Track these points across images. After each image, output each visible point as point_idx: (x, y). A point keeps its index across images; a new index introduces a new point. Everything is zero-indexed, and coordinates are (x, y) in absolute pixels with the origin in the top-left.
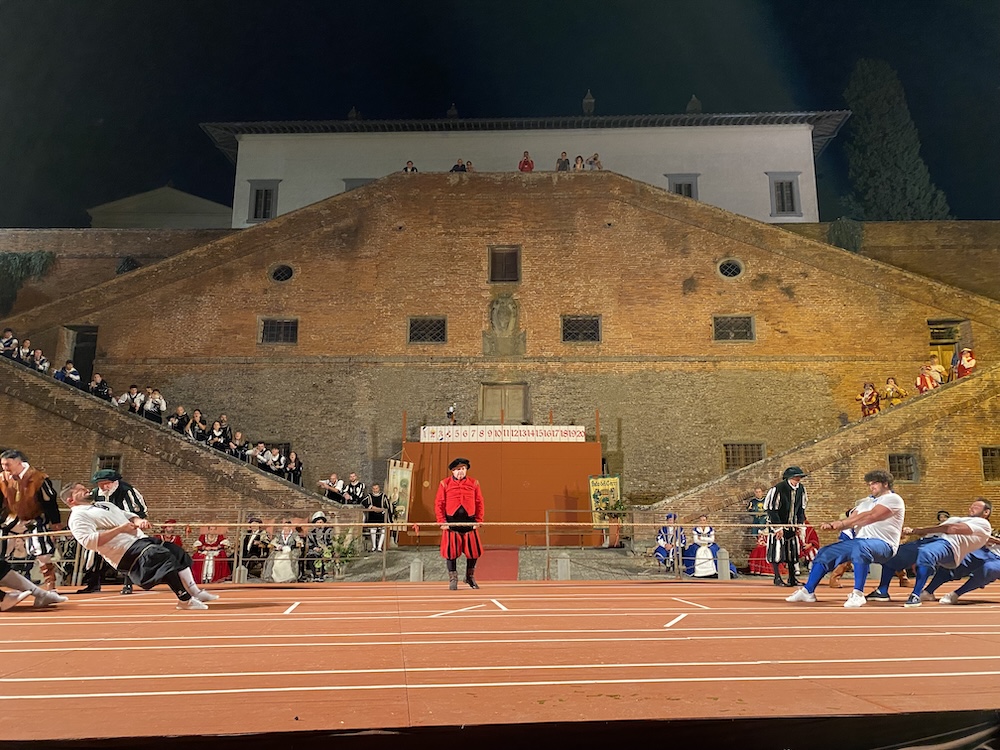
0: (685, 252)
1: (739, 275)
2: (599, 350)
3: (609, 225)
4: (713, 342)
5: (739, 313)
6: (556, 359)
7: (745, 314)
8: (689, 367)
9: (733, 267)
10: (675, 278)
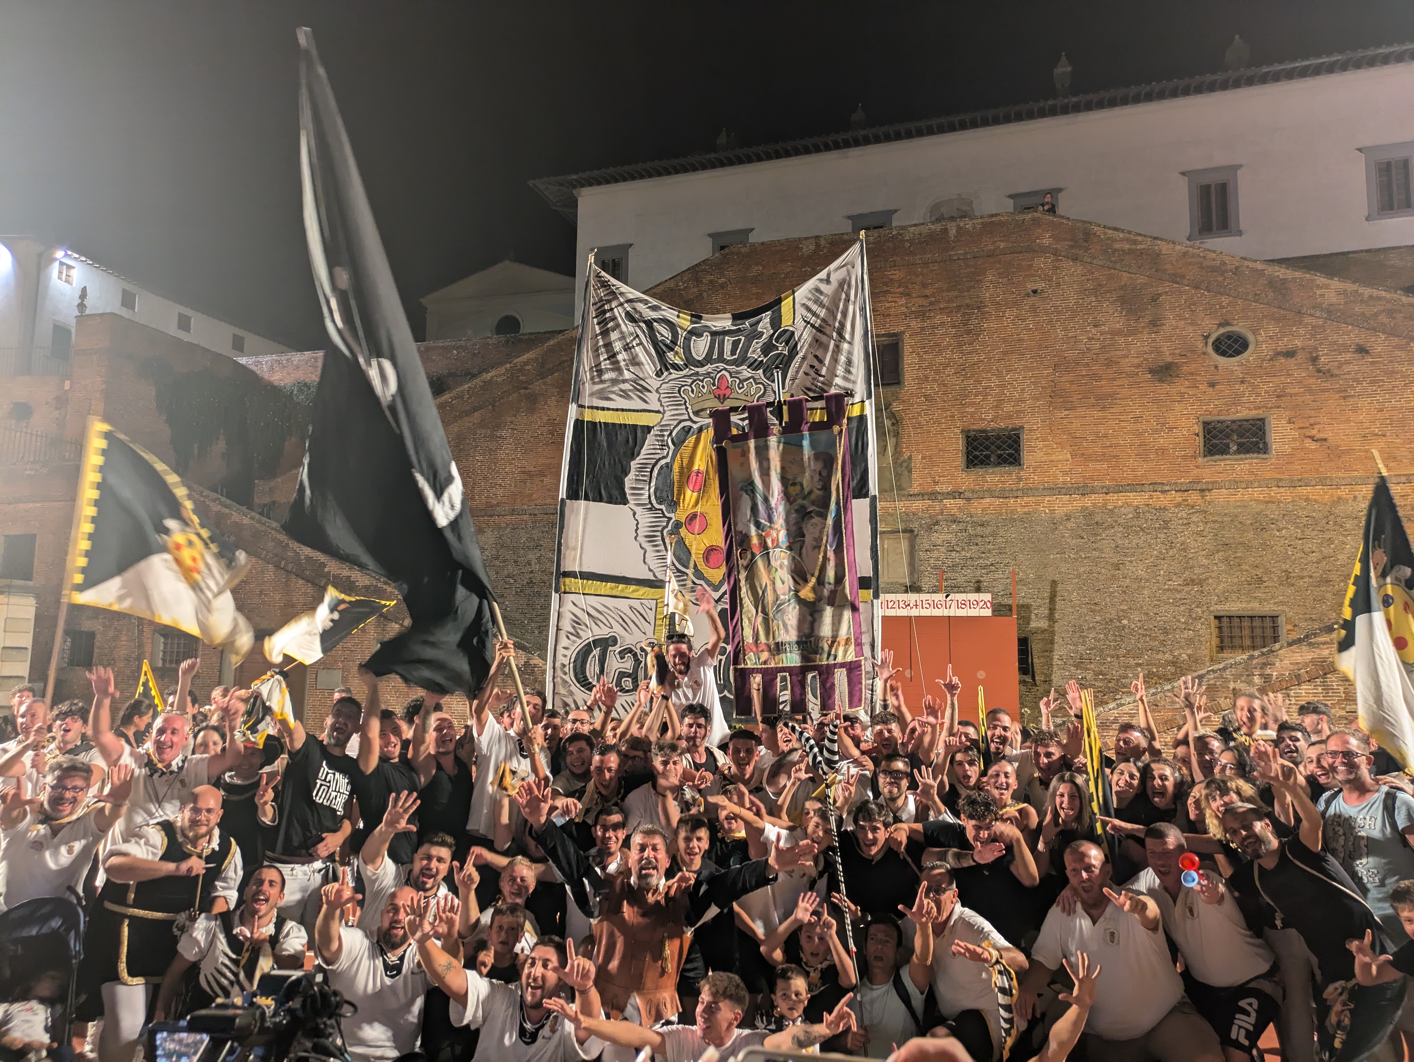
0: (1155, 324)
1: (1245, 355)
2: (1020, 479)
3: (1035, 292)
4: (1200, 460)
5: (1243, 413)
6: (955, 494)
7: (1253, 414)
8: (1163, 500)
9: (1236, 341)
10: (1138, 366)
